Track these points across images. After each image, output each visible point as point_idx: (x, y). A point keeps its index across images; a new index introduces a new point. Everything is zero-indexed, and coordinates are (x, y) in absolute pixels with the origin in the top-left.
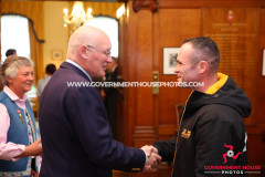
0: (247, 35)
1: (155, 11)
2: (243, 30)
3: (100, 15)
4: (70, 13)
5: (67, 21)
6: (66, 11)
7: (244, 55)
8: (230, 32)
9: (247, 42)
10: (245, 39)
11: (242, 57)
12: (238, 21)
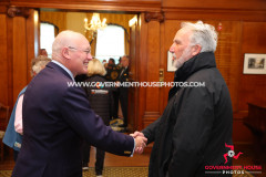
1: (162, 21)
2: (229, 38)
3: (116, 25)
4: (89, 22)
5: (87, 28)
6: (86, 20)
7: (230, 57)
9: (233, 48)
10: (230, 45)
11: (228, 59)
12: (226, 31)
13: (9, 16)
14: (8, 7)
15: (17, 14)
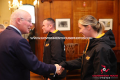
0: (92, 13)
1: (51, 2)
2: (90, 11)
3: (26, 4)
4: (11, 3)
5: (10, 7)
6: (9, 2)
8: (84, 12)
12: (88, 7)
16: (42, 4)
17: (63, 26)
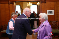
4: (28, 4)
13: (9, 4)
14: (9, 2)
15: (11, 3)
16: (41, 4)
17: (50, 13)
